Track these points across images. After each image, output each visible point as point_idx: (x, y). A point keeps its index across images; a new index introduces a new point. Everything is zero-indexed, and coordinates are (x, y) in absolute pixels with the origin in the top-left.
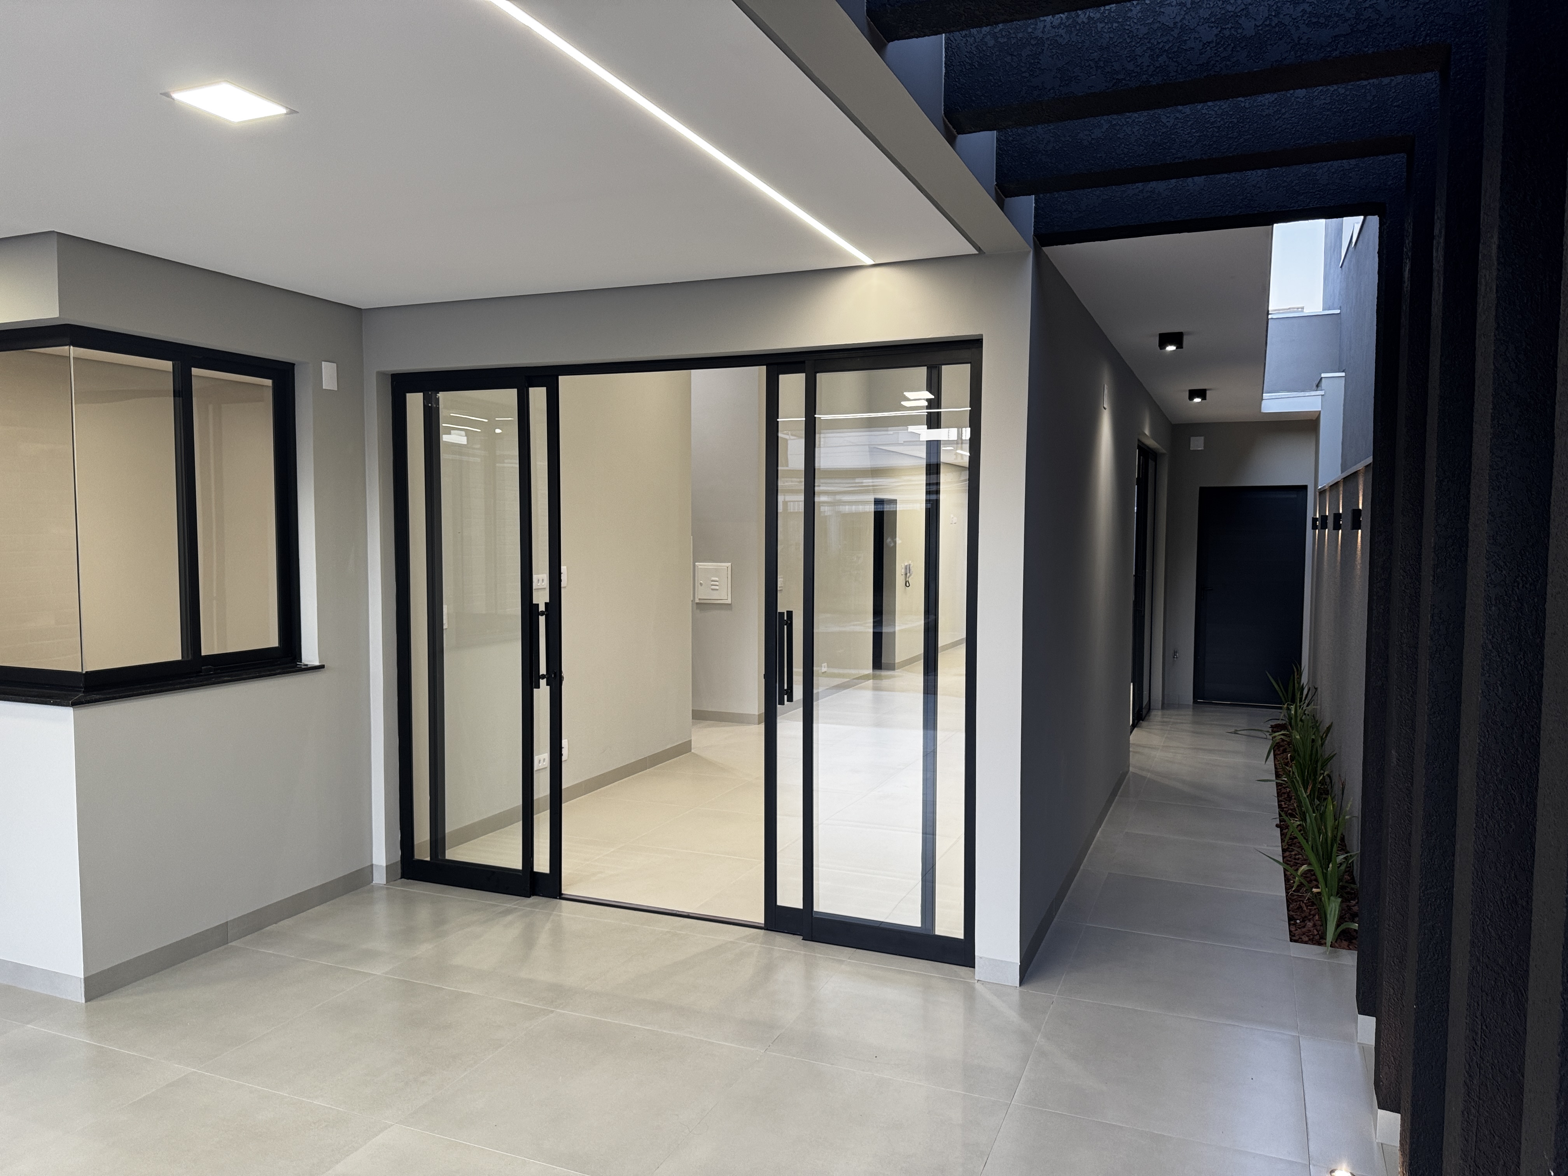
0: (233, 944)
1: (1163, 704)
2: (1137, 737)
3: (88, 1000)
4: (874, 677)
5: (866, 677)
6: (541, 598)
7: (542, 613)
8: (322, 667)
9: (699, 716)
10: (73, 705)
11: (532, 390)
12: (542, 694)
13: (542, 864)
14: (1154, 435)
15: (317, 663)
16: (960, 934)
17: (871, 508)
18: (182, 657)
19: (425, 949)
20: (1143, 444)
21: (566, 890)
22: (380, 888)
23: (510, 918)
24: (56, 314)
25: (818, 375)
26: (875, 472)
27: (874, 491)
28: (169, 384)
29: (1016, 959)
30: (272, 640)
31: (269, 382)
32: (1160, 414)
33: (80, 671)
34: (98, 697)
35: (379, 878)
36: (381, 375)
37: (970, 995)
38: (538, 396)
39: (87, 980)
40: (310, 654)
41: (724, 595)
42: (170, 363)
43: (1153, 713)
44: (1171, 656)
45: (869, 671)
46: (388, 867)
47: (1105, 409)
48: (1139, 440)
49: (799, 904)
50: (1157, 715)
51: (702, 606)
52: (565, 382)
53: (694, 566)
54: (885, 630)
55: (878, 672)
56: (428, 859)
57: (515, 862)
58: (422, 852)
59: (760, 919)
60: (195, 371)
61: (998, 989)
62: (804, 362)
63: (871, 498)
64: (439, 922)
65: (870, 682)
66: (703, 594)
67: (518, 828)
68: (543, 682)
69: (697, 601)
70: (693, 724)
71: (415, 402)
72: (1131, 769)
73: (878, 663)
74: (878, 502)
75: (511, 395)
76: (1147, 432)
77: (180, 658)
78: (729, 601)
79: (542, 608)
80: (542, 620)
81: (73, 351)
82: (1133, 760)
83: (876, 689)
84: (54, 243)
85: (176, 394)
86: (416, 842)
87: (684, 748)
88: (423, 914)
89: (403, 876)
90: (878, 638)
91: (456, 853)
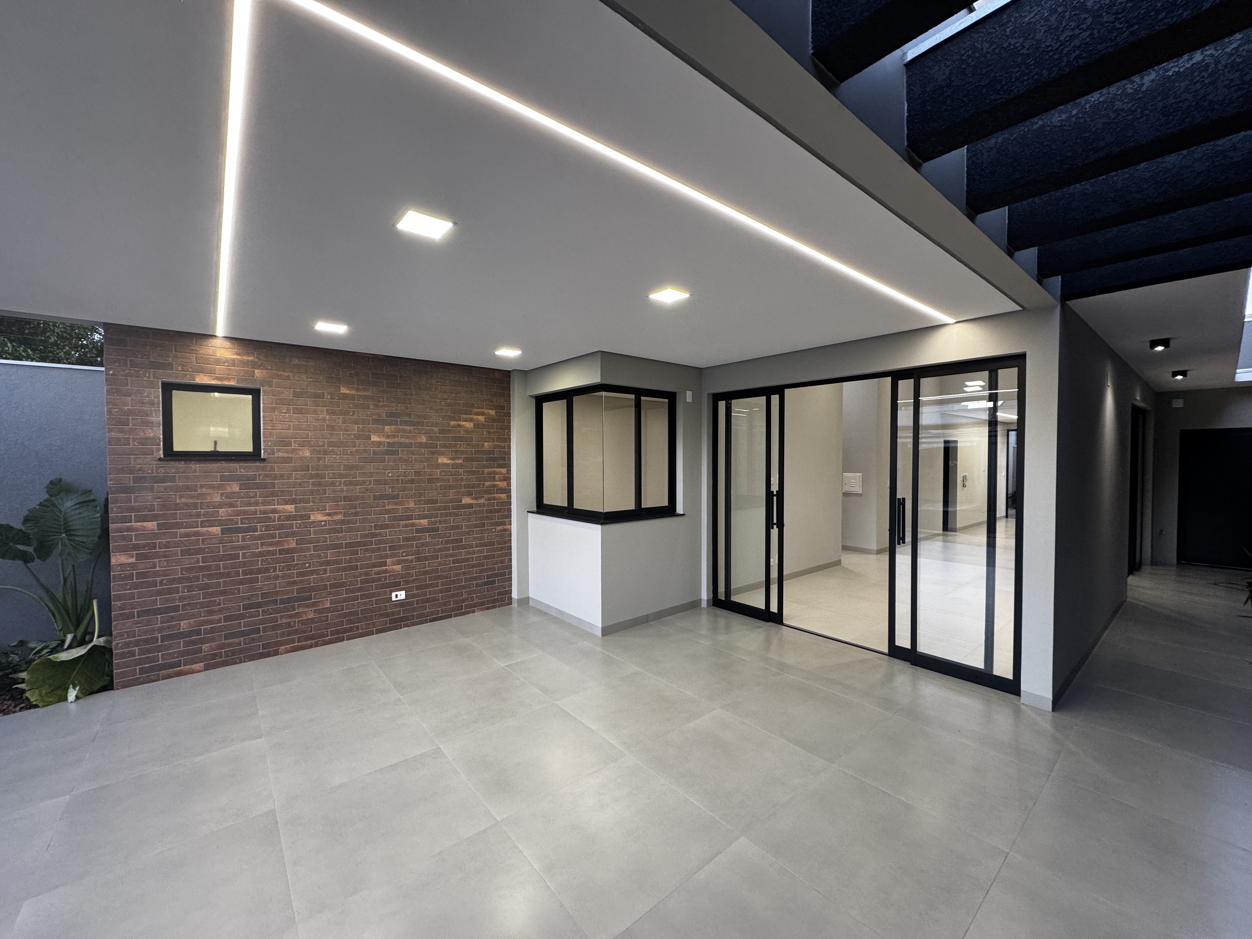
0: (650, 623)
1: (1152, 561)
2: (1132, 580)
3: (602, 636)
4: (943, 535)
5: (939, 535)
6: (775, 488)
7: (775, 495)
8: (684, 515)
9: (845, 548)
10: (602, 524)
11: (772, 396)
12: (775, 532)
13: (774, 608)
14: (1144, 399)
15: (682, 513)
16: (1010, 676)
17: (942, 445)
18: (635, 507)
19: (722, 638)
20: (1135, 405)
21: (784, 622)
22: (704, 608)
23: (760, 630)
24: (600, 381)
25: (921, 379)
26: (944, 427)
27: (944, 437)
28: (633, 403)
29: (1050, 696)
30: (666, 503)
31: (667, 400)
32: (1147, 387)
33: (602, 511)
34: (608, 522)
35: (704, 604)
36: (709, 394)
37: (1017, 711)
38: (775, 399)
39: (602, 628)
40: (680, 509)
41: (858, 490)
42: (634, 396)
43: (1144, 567)
44: (1158, 534)
45: (941, 532)
46: (708, 601)
47: (1108, 386)
48: (1132, 404)
49: (908, 646)
50: (1147, 569)
51: (846, 494)
52: (787, 392)
53: (842, 475)
54: (950, 509)
55: (946, 533)
56: (724, 599)
57: (762, 606)
58: (722, 596)
59: (886, 650)
60: (642, 398)
61: (1038, 711)
62: (913, 374)
63: (942, 440)
64: (728, 628)
65: (941, 538)
66: (847, 489)
67: (763, 590)
68: (775, 526)
69: (843, 492)
70: (842, 552)
71: (722, 405)
72: (1128, 599)
73: (946, 528)
74: (946, 442)
75: (764, 399)
76: (1138, 398)
77: (634, 508)
78: (861, 492)
79: (775, 493)
80: (775, 498)
81: (604, 394)
82: (1130, 594)
83: (944, 541)
84: (599, 356)
85: (636, 407)
86: (719, 591)
87: (838, 563)
88: (722, 622)
89: (714, 605)
90: (946, 514)
91: (735, 598)
